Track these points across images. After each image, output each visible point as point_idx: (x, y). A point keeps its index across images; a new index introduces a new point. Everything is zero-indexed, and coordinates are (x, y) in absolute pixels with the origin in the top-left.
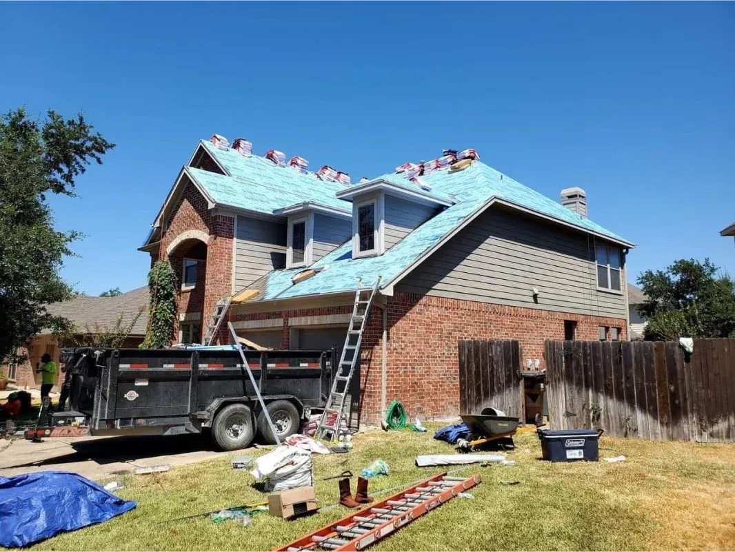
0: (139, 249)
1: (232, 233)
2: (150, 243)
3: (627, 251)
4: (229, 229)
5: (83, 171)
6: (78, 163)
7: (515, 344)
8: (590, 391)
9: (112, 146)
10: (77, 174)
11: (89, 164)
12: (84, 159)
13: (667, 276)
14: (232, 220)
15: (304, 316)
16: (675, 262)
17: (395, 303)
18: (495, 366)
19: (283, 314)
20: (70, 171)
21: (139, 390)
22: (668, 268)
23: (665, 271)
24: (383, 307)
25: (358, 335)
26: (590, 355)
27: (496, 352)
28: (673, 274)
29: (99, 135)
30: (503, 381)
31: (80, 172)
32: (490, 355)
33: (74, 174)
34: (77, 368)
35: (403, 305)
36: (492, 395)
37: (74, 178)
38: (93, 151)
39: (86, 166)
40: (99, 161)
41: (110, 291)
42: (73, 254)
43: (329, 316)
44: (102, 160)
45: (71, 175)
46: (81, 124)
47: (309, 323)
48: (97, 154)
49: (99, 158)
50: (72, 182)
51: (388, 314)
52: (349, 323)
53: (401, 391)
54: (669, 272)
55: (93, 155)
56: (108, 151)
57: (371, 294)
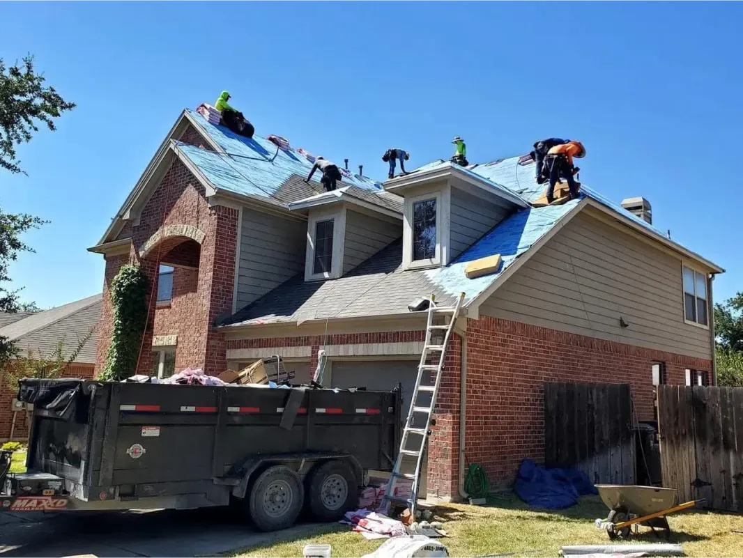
0: (90, 250)
1: (235, 230)
2: (104, 243)
3: (713, 276)
4: (232, 225)
5: (28, 138)
6: (21, 127)
7: (626, 388)
8: (731, 454)
9: (71, 106)
10: (19, 142)
11: (36, 129)
12: (30, 122)
13: (727, 310)
14: (235, 213)
15: (342, 343)
16: (739, 294)
17: (476, 331)
18: (596, 417)
19: (311, 340)
20: (9, 138)
21: (146, 441)
22: (728, 301)
23: (725, 304)
24: (463, 335)
25: (435, 373)
26: (731, 406)
27: (598, 399)
28: (734, 308)
29: (53, 90)
30: (606, 437)
31: (24, 139)
32: (590, 402)
33: (14, 142)
34: (50, 409)
35: (485, 333)
36: (592, 456)
37: (15, 146)
38: (43, 112)
39: (32, 133)
40: (51, 126)
41: (24, 306)
42: (22, 247)
43: (381, 345)
44: (55, 124)
45: (11, 144)
46: (28, 74)
47: (351, 353)
48: (49, 116)
49: (52, 122)
50: (12, 153)
51: (469, 345)
52: (421, 355)
53: (481, 449)
54: (729, 305)
55: (43, 118)
56: (65, 113)
57: (452, 317)
